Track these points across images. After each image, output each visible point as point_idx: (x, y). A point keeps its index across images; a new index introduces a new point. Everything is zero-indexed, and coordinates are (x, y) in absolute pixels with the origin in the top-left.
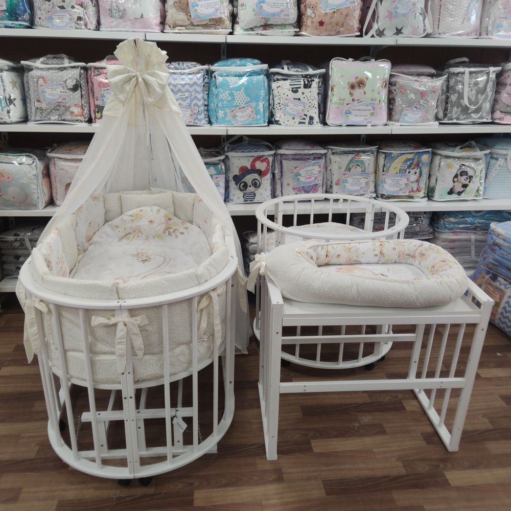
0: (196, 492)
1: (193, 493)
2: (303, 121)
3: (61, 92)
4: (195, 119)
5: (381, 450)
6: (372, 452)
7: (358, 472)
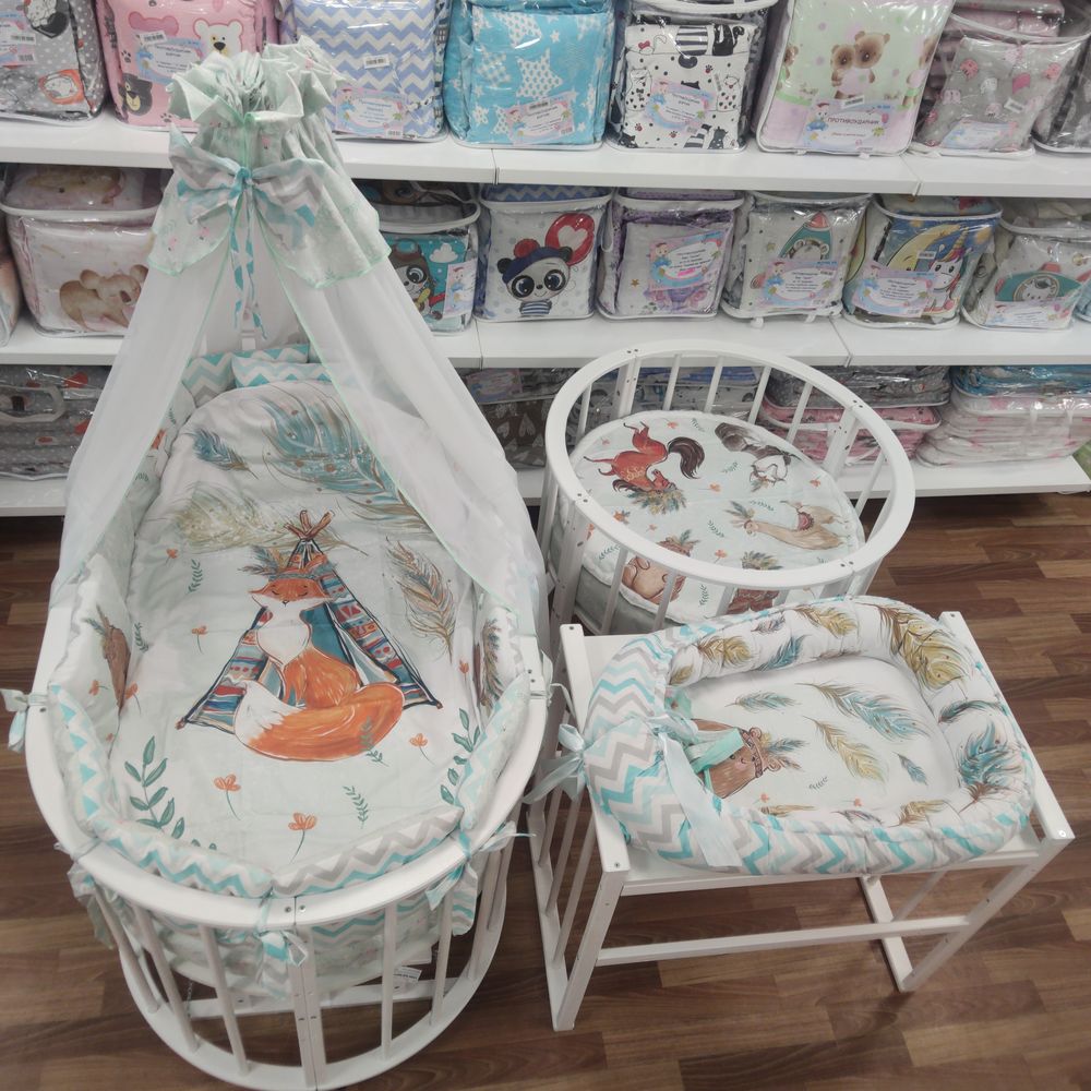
2: (699, 141)
3: (17, 38)
4: (407, 128)
5: (790, 976)
6: (774, 984)
7: (747, 1037)
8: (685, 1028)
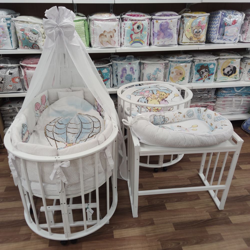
0: (114, 231)
1: (113, 232)
5: (198, 207)
6: (195, 208)
7: (189, 218)
8: (173, 217)
